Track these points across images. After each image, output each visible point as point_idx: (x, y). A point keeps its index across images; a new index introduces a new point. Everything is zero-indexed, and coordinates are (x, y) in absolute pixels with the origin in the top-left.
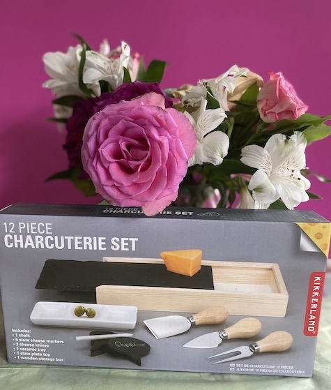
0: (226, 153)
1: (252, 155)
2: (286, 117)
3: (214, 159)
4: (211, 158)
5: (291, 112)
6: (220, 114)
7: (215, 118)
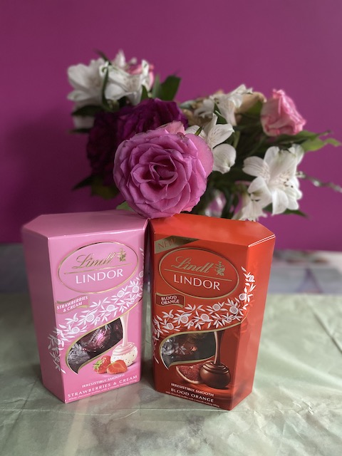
1: (252, 166)
2: (286, 132)
3: (222, 169)
4: (220, 167)
5: (290, 127)
6: (229, 129)
7: (224, 132)
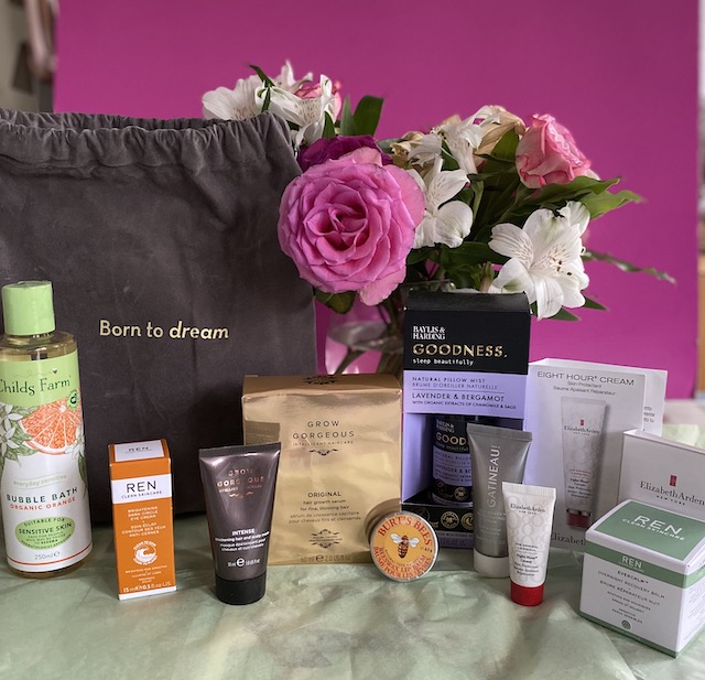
0: (467, 231)
1: (505, 238)
2: (557, 181)
4: (447, 237)
5: (563, 172)
6: (460, 178)
7: (453, 183)
